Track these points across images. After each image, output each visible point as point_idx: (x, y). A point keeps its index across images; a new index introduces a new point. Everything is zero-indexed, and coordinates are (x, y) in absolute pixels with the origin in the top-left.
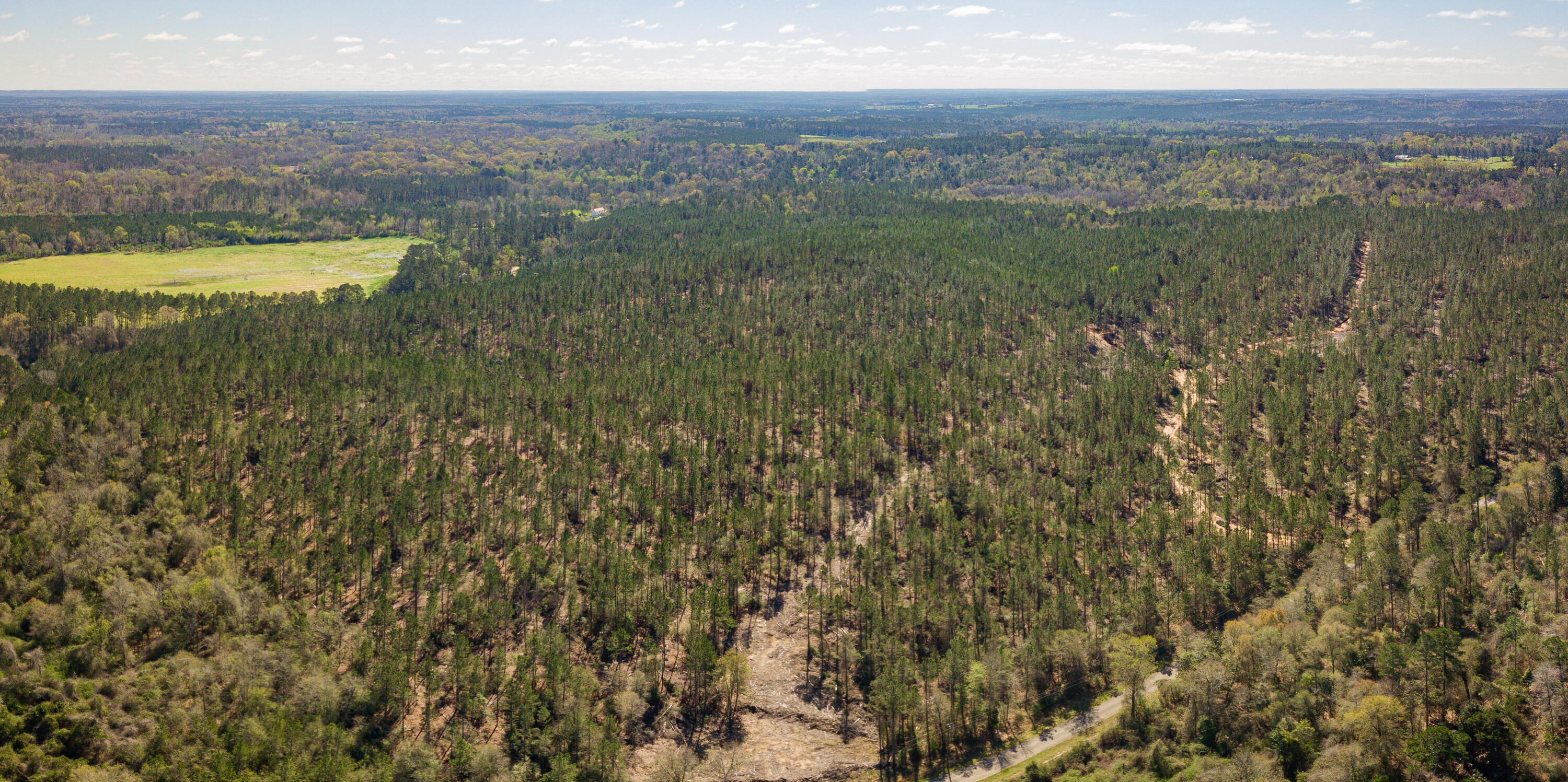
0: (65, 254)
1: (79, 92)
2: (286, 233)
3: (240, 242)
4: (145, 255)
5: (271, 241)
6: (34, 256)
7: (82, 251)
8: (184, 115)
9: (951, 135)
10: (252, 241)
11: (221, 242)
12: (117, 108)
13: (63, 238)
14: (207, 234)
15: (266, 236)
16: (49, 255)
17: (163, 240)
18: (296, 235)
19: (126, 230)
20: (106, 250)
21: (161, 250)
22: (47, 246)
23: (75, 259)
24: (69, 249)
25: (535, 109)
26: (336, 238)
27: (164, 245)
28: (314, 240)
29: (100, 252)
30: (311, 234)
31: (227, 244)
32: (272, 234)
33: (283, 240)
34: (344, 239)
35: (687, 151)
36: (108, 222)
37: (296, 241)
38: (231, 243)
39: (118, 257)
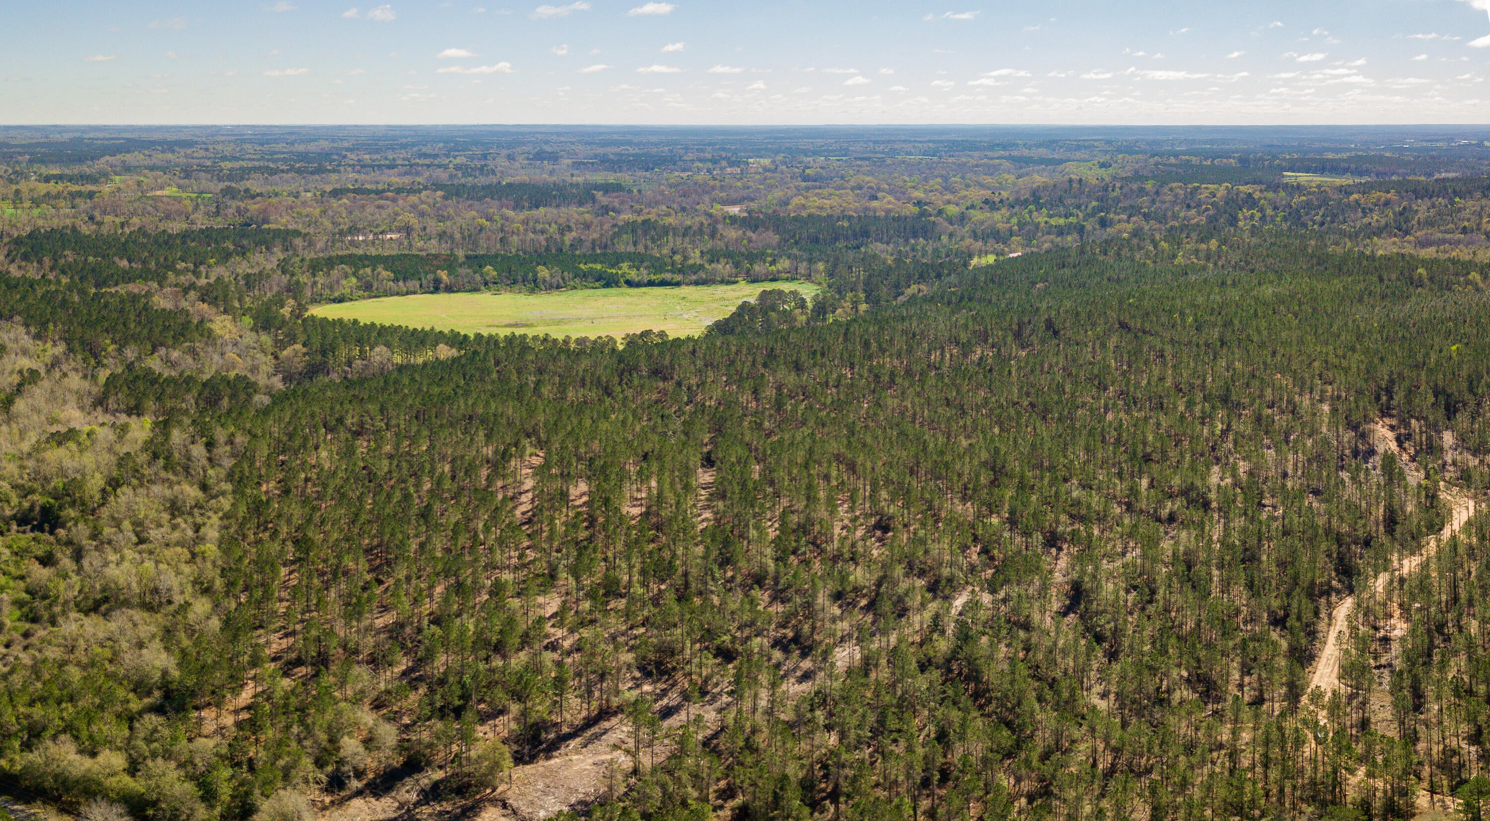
0: (432, 293)
1: (584, 126)
2: (668, 276)
3: (617, 284)
4: (512, 296)
5: (651, 284)
6: (398, 294)
7: (449, 289)
8: (671, 151)
9: (1452, 175)
10: (630, 284)
11: (597, 284)
12: (604, 144)
13: (431, 277)
14: (585, 276)
15: (646, 279)
16: (415, 293)
17: (535, 281)
18: (678, 278)
19: (495, 270)
20: (476, 290)
21: (532, 291)
22: (413, 284)
23: (442, 298)
24: (437, 288)
25: (1040, 145)
26: (723, 282)
27: (535, 286)
28: (696, 283)
29: (470, 291)
30: (694, 278)
31: (604, 287)
32: (653, 277)
33: (663, 283)
34: (729, 283)
35: (1142, 191)
36: (476, 261)
37: (678, 284)
38: (608, 285)
39: (485, 298)
